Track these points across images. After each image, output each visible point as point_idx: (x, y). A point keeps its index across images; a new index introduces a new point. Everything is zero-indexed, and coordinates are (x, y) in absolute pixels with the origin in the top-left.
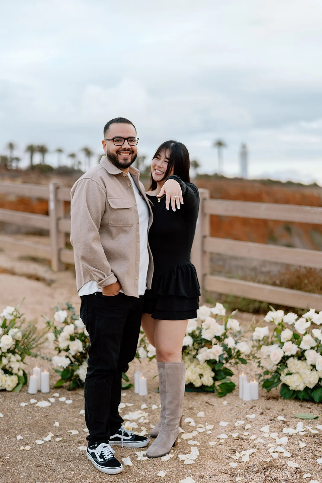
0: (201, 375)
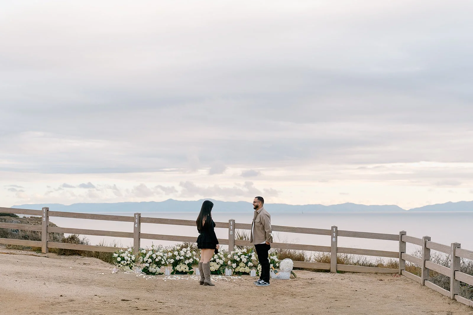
0: (185, 268)
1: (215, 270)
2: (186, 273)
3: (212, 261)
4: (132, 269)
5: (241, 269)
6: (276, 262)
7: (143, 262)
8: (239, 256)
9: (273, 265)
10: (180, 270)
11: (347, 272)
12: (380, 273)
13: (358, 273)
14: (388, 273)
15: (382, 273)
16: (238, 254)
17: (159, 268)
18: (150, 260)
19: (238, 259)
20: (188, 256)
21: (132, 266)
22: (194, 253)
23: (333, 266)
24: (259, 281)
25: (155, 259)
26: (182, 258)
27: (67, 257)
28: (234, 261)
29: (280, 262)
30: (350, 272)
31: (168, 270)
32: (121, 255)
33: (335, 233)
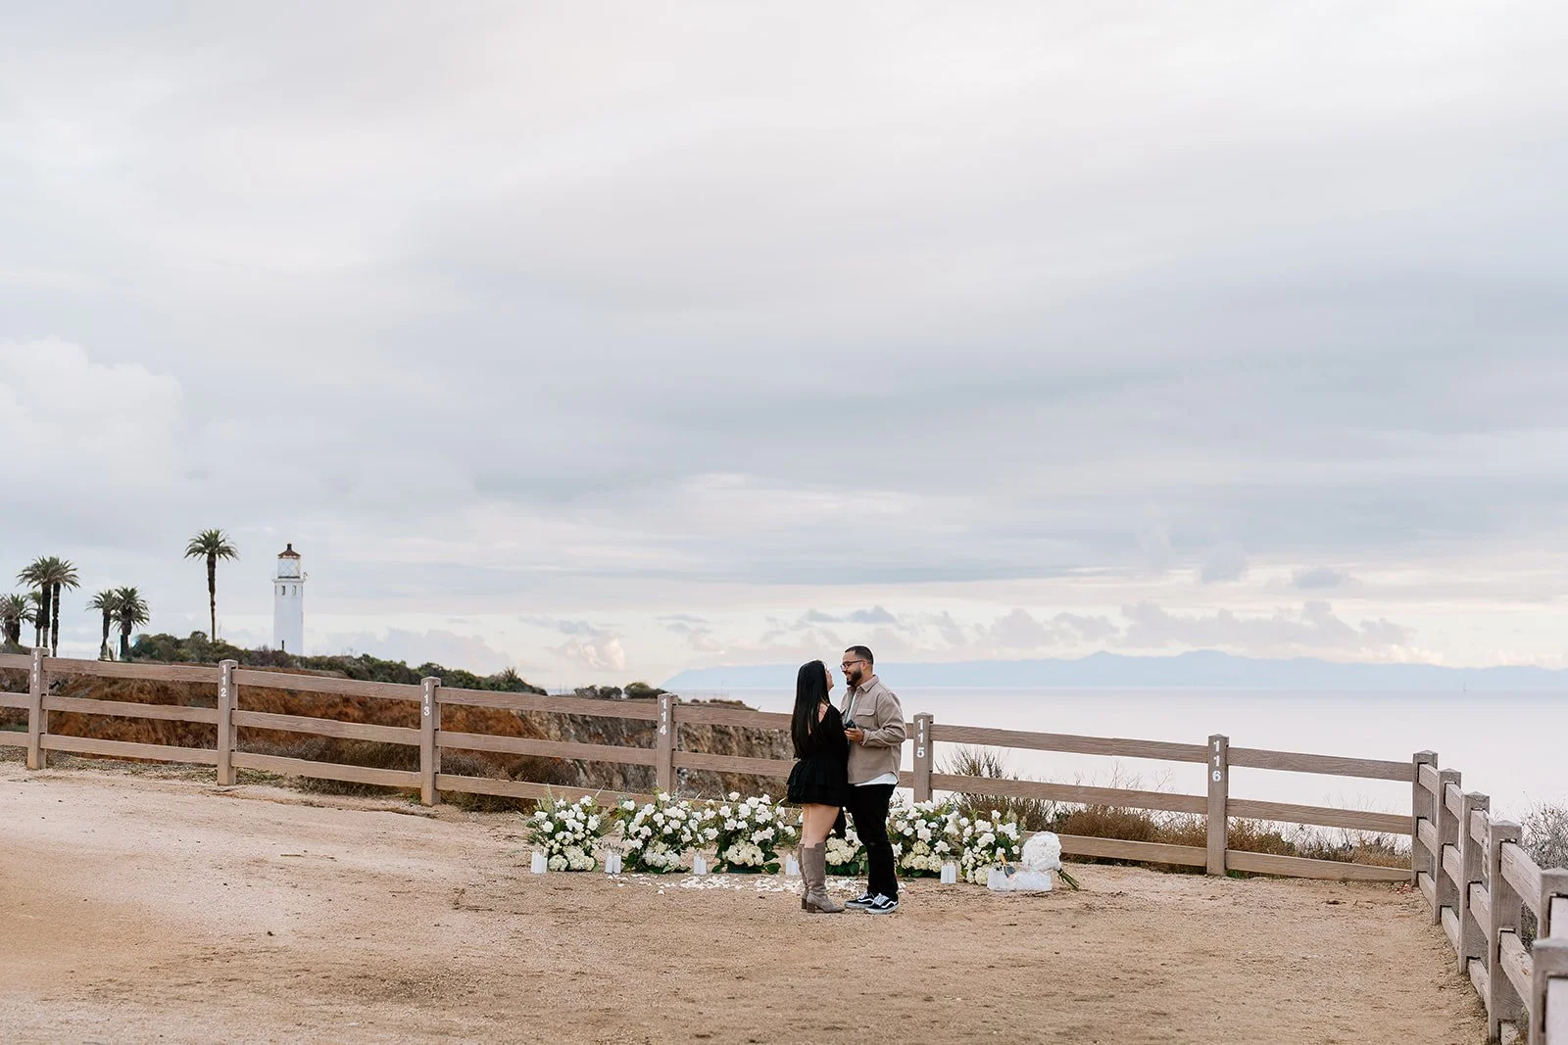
0: (754, 856)
1: (844, 863)
2: (756, 869)
3: (832, 835)
4: (590, 856)
5: (914, 861)
6: (1016, 843)
7: (627, 836)
8: (912, 823)
9: (1003, 850)
10: (737, 861)
11: (1257, 874)
12: (1357, 880)
13: (1291, 877)
14: (1381, 882)
15: (1361, 881)
16: (910, 817)
17: (678, 853)
18: (646, 831)
19: (908, 832)
20: (760, 820)
21: (591, 848)
22: (781, 810)
23: (1213, 854)
24: (865, 898)
25: (663, 826)
26: (743, 825)
27: (485, 817)
28: (900, 837)
29: (1024, 843)
30: (1264, 875)
31: (701, 861)
32: (557, 815)
33: (1221, 755)
